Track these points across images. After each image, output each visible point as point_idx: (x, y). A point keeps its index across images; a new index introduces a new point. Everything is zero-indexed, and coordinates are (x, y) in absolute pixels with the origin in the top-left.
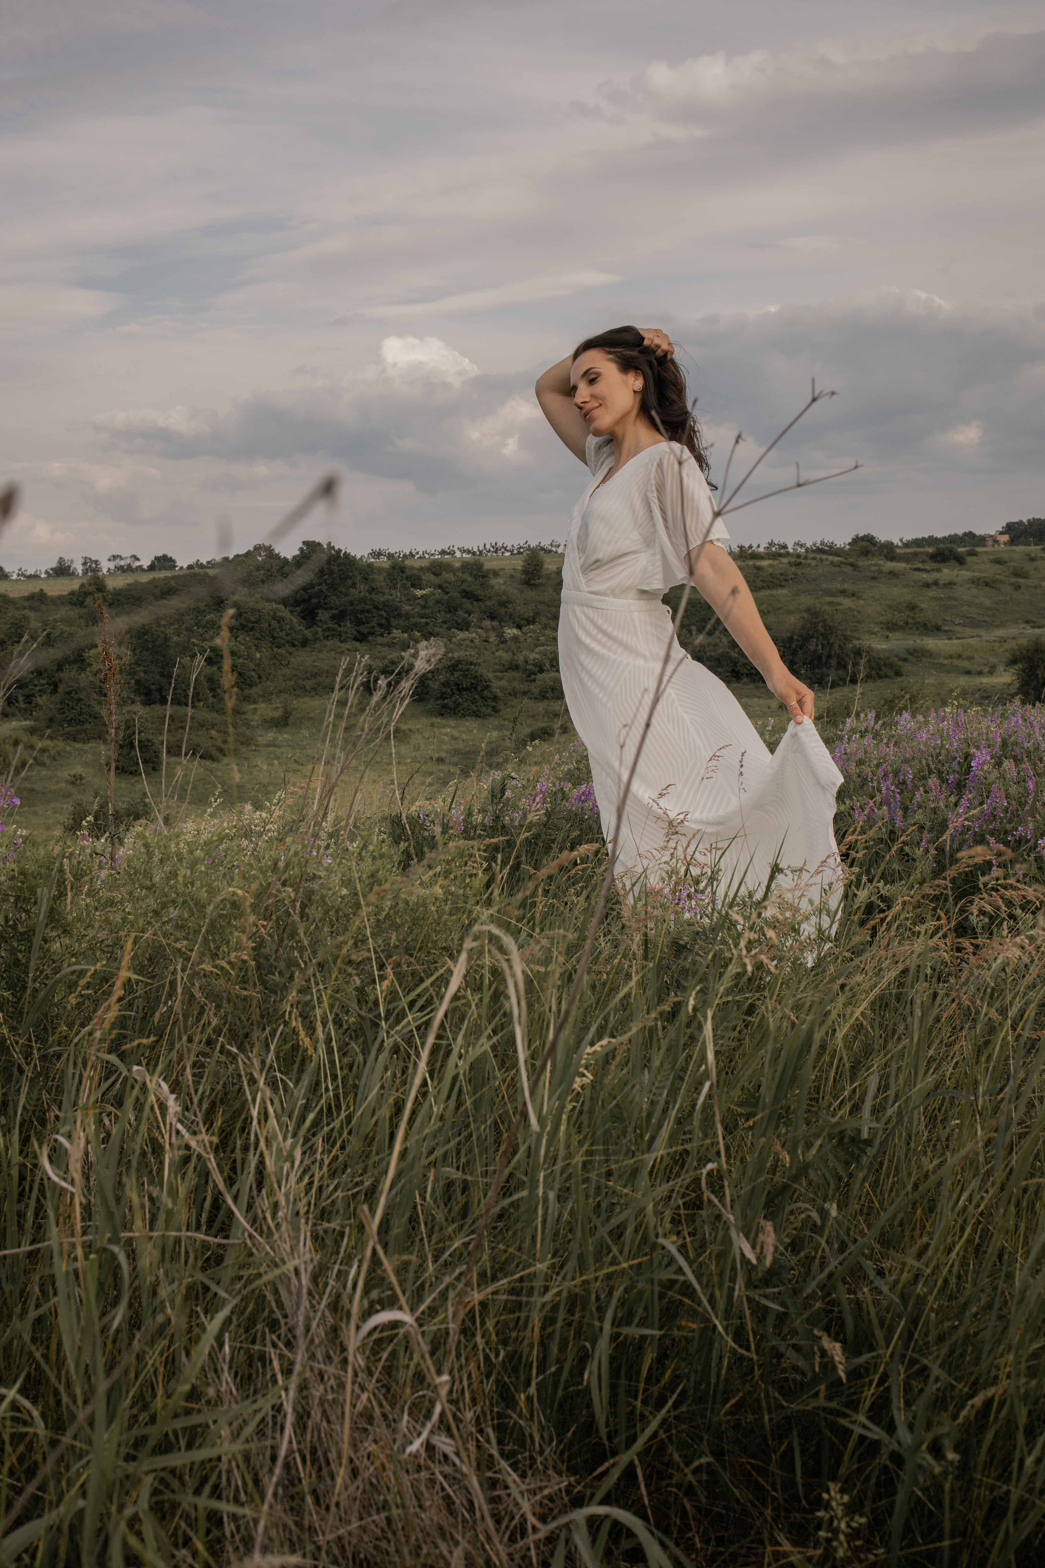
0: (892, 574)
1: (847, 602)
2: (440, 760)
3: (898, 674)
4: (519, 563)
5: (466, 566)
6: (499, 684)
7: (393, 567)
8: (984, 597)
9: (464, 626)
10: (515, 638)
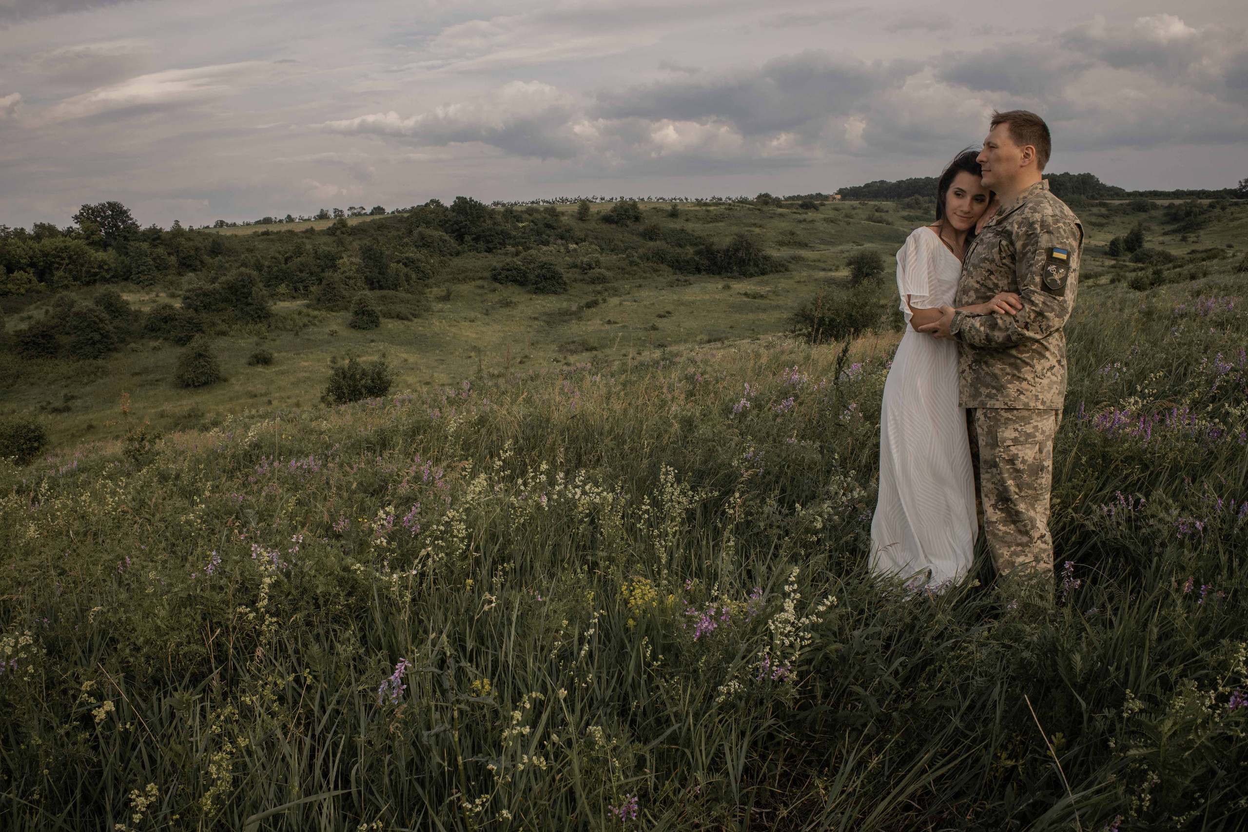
0: (781, 215)
1: (757, 230)
2: (536, 319)
3: (787, 270)
4: (576, 208)
5: (546, 210)
6: (567, 275)
7: (506, 211)
8: (830, 228)
9: (546, 243)
10: (575, 250)
